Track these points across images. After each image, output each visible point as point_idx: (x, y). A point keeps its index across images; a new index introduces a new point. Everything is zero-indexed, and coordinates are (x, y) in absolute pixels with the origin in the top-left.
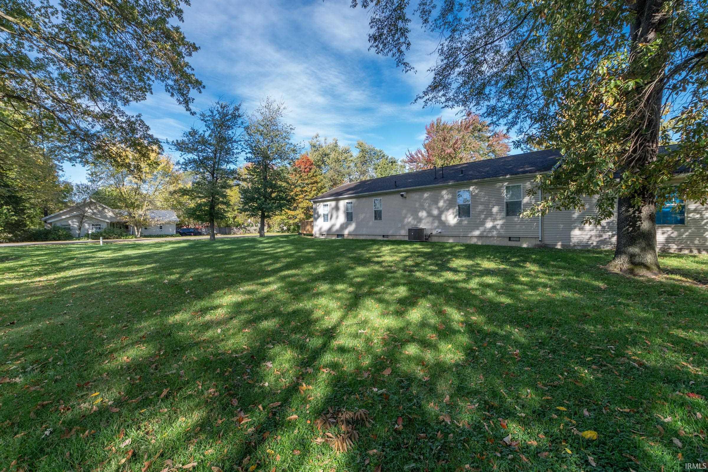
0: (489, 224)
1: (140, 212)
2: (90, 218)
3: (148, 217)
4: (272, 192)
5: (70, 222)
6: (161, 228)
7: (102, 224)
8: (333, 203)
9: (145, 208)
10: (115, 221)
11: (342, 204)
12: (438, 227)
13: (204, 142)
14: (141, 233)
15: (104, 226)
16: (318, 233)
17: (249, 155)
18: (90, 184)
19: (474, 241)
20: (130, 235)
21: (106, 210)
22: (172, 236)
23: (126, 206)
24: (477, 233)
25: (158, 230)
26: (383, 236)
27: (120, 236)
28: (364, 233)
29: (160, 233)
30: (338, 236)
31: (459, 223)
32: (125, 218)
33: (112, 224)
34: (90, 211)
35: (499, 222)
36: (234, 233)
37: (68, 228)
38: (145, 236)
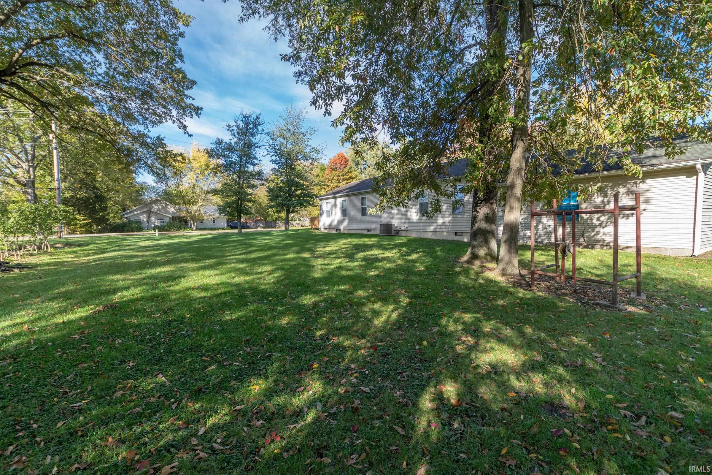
0: (440, 221)
1: (195, 208)
2: (156, 213)
3: (202, 212)
4: (295, 190)
5: (141, 217)
6: (214, 222)
7: (165, 218)
8: (332, 201)
9: (199, 204)
10: (175, 215)
11: (339, 201)
12: (405, 223)
13: (230, 148)
14: (197, 226)
15: (167, 220)
16: (322, 227)
17: (274, 158)
18: (155, 184)
19: (429, 236)
20: (188, 228)
21: (169, 207)
22: (223, 229)
23: (185, 203)
24: (432, 228)
25: (212, 223)
26: (368, 230)
27: (179, 229)
28: (354, 228)
29: (213, 227)
30: (337, 230)
31: (420, 220)
32: (183, 214)
33: (174, 219)
34: (156, 207)
35: (447, 220)
36: (279, 227)
37: (139, 222)
38: (201, 229)
